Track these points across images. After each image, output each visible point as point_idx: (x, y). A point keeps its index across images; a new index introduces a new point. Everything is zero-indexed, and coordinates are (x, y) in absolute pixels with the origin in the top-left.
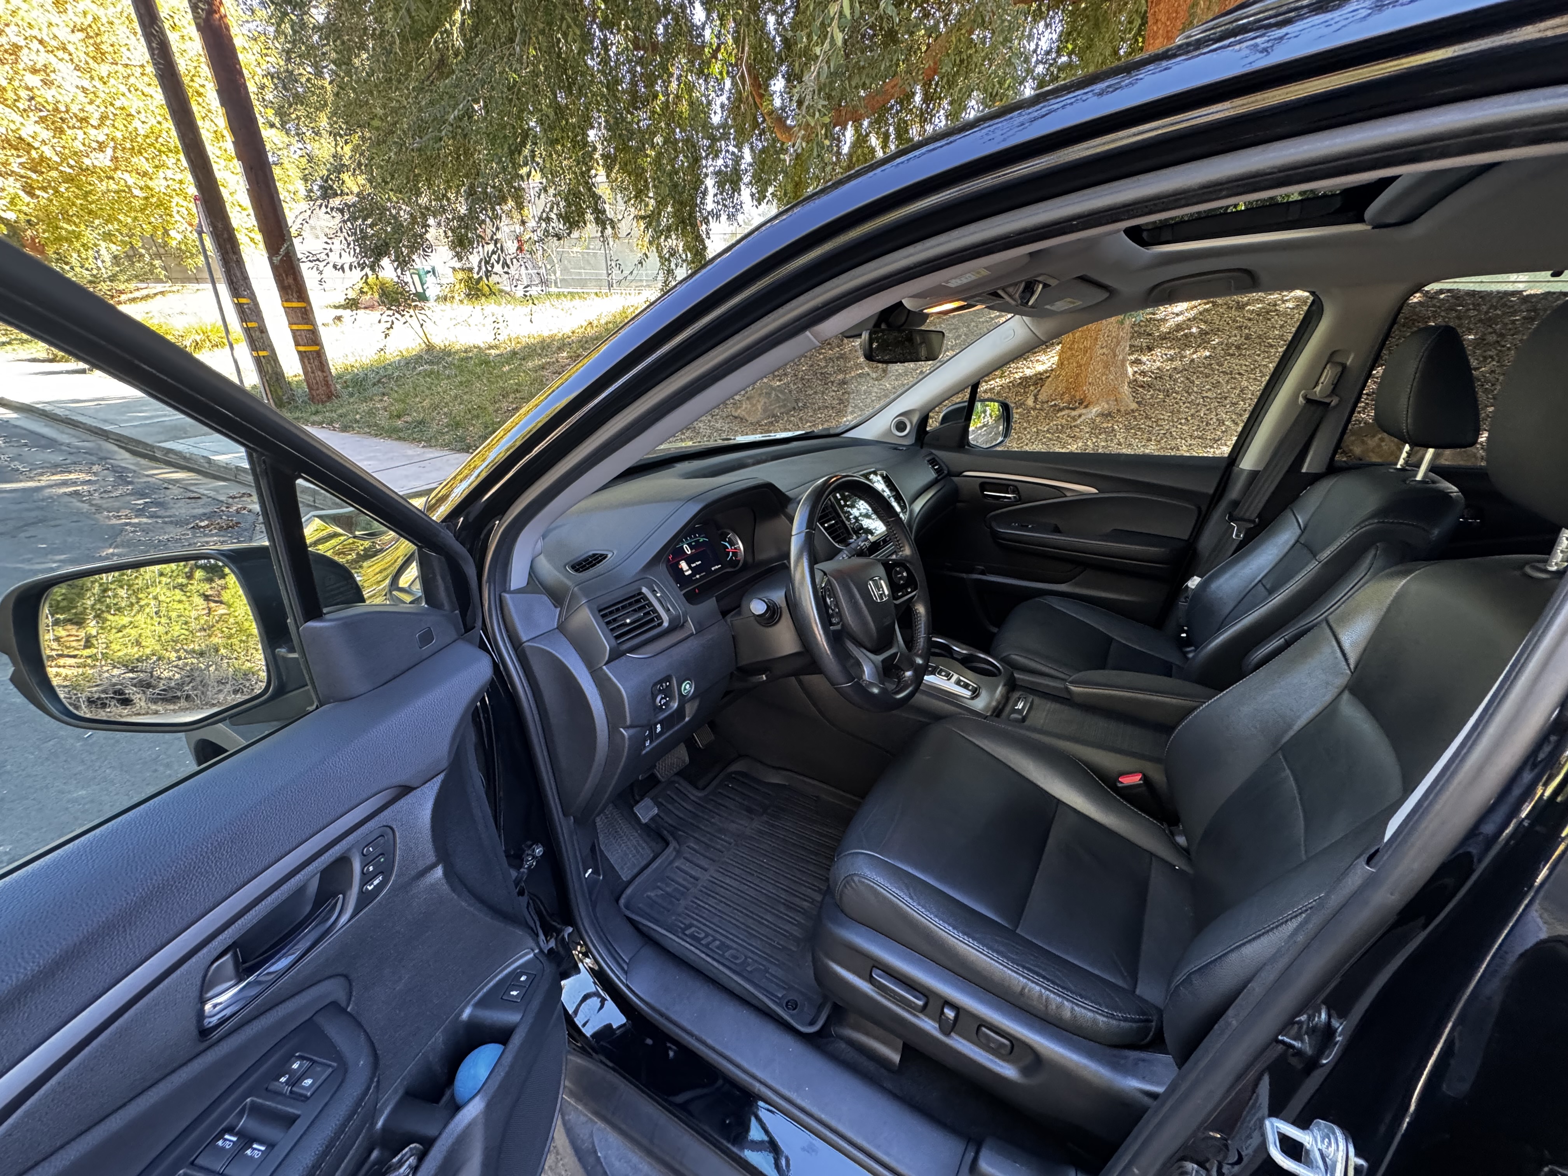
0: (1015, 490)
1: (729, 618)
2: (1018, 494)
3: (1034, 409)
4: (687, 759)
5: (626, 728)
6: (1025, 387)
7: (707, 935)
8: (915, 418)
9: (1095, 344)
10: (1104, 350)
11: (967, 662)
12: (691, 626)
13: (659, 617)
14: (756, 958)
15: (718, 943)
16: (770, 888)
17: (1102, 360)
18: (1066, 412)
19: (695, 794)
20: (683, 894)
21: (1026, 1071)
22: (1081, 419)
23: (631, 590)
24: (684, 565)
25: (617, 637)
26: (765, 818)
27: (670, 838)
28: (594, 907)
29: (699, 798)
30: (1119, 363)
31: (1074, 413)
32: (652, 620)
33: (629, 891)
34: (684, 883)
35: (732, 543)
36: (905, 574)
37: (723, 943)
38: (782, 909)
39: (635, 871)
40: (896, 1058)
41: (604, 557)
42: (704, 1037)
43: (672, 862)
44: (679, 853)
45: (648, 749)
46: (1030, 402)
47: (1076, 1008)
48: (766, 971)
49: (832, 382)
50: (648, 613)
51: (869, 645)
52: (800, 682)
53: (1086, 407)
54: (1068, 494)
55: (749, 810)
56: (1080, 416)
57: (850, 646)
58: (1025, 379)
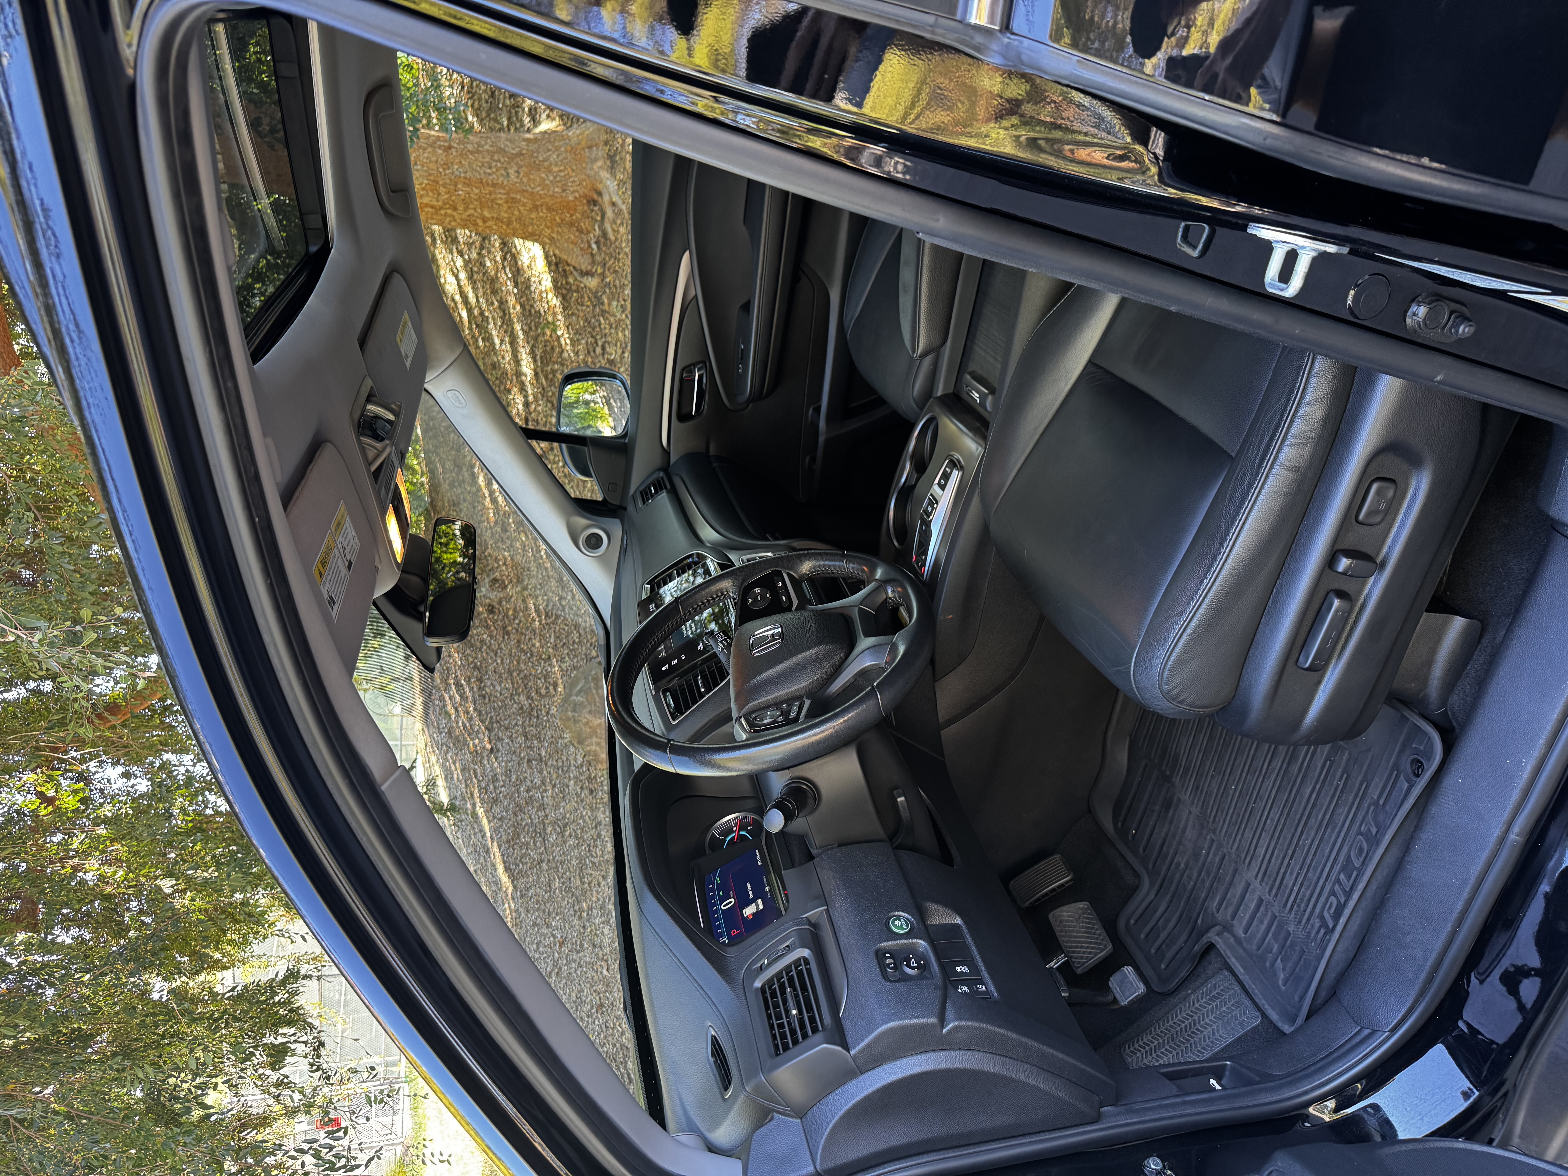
0: (689, 369)
1: (814, 852)
2: (694, 365)
3: (603, 276)
4: (1081, 905)
5: (942, 1022)
6: (569, 290)
7: (1333, 893)
8: (581, 521)
9: (502, 186)
10: (511, 171)
11: (921, 466)
12: (815, 913)
13: (797, 963)
14: (1360, 817)
15: (1342, 877)
16: (1269, 783)
17: (527, 175)
18: (608, 226)
19: (1146, 892)
20: (1280, 926)
21: (1414, 461)
22: (619, 202)
23: (756, 1003)
24: (749, 911)
25: (815, 1030)
26: (1177, 780)
27: (1205, 940)
28: (1269, 1078)
29: (1152, 885)
30: (533, 147)
31: (609, 213)
32: (800, 974)
33: (1274, 1016)
34: (1266, 922)
35: (728, 831)
36: (758, 590)
37: (1343, 869)
38: (1295, 768)
39: (1247, 1002)
40: (1458, 623)
41: (714, 1039)
42: (1455, 914)
43: (1238, 941)
44: (1227, 928)
45: (992, 988)
46: (592, 283)
47: (1308, 398)
48: (1376, 803)
49: (561, 598)
50: (791, 980)
51: (838, 657)
52: (950, 722)
53: (600, 194)
54: (692, 293)
55: (1168, 805)
56: (614, 204)
57: (837, 685)
58: (557, 288)
